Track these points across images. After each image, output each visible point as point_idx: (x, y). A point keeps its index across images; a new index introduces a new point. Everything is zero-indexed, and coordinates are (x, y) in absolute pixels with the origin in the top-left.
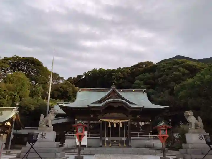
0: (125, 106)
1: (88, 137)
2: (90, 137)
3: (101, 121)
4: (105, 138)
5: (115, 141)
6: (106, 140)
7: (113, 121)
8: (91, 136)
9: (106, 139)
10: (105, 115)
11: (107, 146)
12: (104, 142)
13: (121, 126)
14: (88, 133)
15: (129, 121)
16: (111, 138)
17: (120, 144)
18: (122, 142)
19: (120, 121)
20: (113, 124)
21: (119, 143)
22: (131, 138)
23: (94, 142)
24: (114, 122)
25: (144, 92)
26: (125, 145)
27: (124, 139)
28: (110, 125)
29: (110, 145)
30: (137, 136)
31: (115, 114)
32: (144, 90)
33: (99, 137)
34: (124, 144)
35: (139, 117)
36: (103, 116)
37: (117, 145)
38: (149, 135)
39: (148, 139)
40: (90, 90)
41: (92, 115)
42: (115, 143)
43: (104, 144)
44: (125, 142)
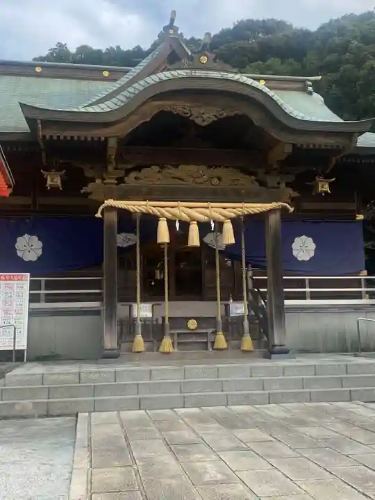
0: (256, 118)
1: (36, 305)
2: (43, 305)
3: (111, 208)
4: (135, 306)
5: (192, 324)
6: (145, 320)
7: (181, 210)
8: (50, 298)
9: (143, 311)
10: (133, 175)
11: (148, 350)
12: (127, 328)
13: (229, 237)
14: (34, 285)
15: (270, 211)
16: (170, 308)
17: (221, 340)
18: (232, 327)
19: (225, 212)
20: (185, 225)
21: (215, 333)
22: (287, 302)
23: (64, 329)
24: (185, 217)
26: (247, 343)
27: (239, 309)
28: (163, 235)
29: (167, 344)
30: (302, 296)
31: (190, 173)
34: (240, 337)
35: (327, 188)
36: (121, 180)
37: (206, 343)
38: (363, 289)
39: (357, 309)
40: (38, 70)
41: (54, 180)
42: (193, 333)
43: (133, 342)
44: (246, 323)
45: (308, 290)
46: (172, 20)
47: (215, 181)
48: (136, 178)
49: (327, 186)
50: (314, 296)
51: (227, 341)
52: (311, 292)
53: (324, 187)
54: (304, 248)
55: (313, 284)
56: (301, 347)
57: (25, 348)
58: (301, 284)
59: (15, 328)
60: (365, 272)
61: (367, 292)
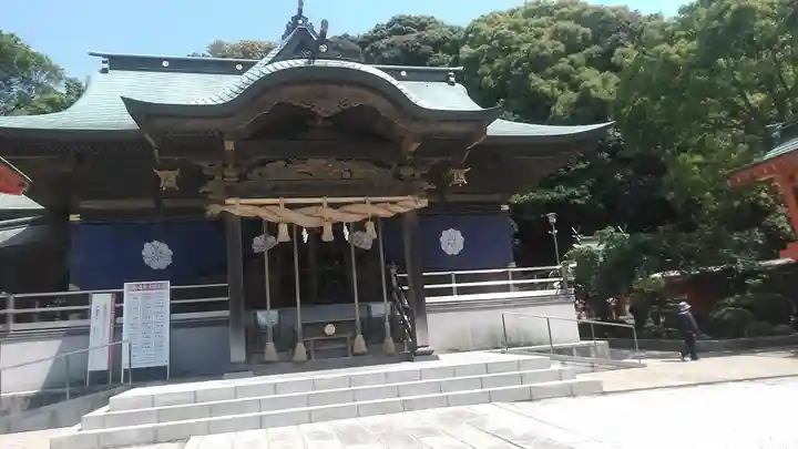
4: (260, 314)
5: (330, 329)
10: (256, 171)
11: (280, 359)
17: (360, 344)
21: (354, 337)
22: (428, 300)
25: (452, 79)
26: (390, 346)
27: (380, 309)
28: (284, 236)
29: (301, 349)
30: (449, 292)
31: (318, 166)
32: (454, 71)
33: (226, 313)
34: (381, 340)
35: (463, 179)
36: (243, 177)
37: (346, 349)
38: (511, 282)
39: (506, 303)
40: (165, 64)
41: (168, 179)
42: (330, 339)
43: (264, 353)
44: (387, 324)
45: (454, 285)
46: (300, 11)
47: (347, 175)
48: (260, 174)
49: (463, 176)
50: (462, 291)
51: (367, 345)
52: (458, 288)
53: (460, 178)
54: (452, 241)
55: (460, 279)
56: (450, 346)
57: (168, 364)
58: (447, 279)
59: (130, 345)
60: (514, 264)
61: (515, 285)
